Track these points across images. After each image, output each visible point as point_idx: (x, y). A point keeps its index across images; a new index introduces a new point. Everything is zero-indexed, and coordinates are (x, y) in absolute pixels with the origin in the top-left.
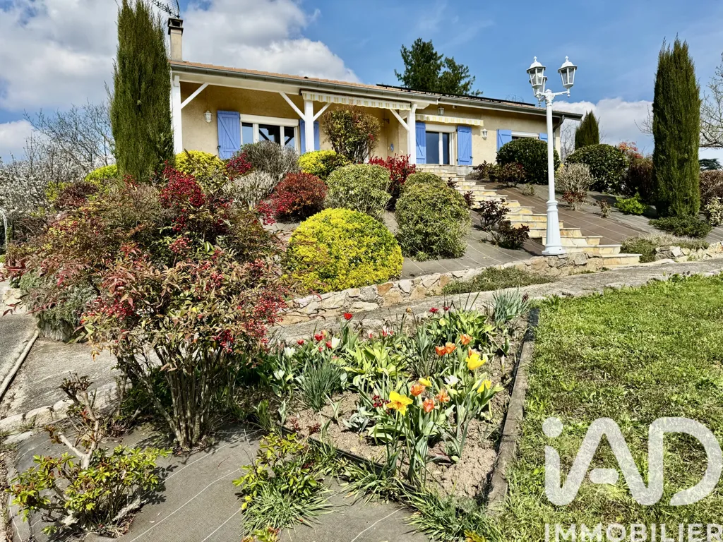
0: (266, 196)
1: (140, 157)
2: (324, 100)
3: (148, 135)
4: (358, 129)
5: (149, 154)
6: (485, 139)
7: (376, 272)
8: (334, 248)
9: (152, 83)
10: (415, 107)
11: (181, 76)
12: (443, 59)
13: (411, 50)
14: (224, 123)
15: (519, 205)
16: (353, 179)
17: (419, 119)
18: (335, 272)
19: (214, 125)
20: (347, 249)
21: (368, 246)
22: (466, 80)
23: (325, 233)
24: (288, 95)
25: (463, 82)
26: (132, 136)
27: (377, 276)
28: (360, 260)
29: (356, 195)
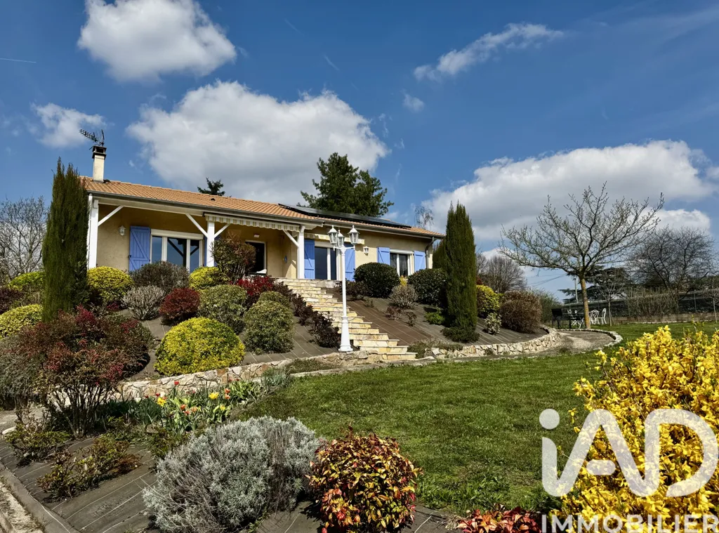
0: (157, 304)
1: (62, 278)
2: (225, 221)
3: (69, 263)
4: (236, 255)
5: (68, 277)
6: (367, 254)
7: (220, 362)
8: (192, 345)
9: (75, 227)
10: (304, 228)
11: (100, 200)
12: (358, 172)
13: (328, 162)
14: (135, 236)
15: (356, 315)
16: (216, 296)
17: (308, 237)
18: (191, 361)
19: (126, 237)
20: (200, 346)
21: (216, 344)
22: (380, 191)
23: (186, 334)
24: (193, 216)
25: (376, 193)
26: (57, 264)
27: (220, 364)
28: (209, 353)
29: (219, 308)
